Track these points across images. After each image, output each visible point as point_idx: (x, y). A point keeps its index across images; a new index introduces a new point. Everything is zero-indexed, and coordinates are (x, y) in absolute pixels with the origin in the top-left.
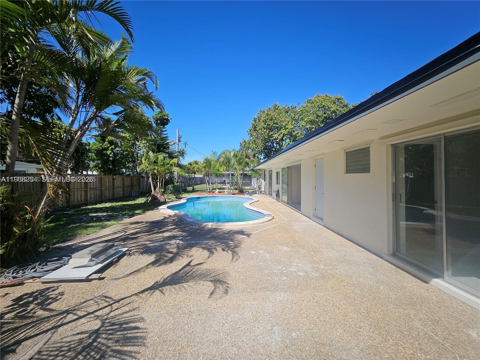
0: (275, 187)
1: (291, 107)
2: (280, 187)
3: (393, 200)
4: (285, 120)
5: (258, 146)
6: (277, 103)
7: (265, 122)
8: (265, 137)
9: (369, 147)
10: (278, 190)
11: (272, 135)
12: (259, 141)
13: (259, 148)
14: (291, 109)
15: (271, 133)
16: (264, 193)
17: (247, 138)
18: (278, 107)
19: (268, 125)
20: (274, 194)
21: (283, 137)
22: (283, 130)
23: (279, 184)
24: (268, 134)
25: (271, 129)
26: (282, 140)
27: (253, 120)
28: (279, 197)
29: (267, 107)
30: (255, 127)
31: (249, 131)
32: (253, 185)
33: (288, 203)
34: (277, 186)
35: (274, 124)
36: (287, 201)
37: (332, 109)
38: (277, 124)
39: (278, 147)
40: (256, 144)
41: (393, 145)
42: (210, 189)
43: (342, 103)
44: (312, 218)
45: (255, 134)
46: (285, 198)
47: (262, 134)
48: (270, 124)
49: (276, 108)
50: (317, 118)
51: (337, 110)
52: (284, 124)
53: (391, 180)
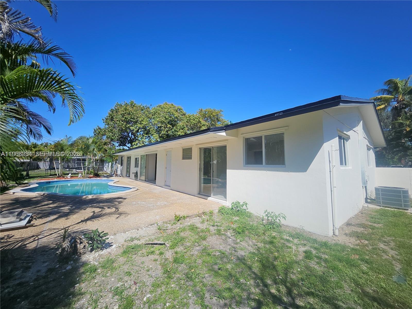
0: (133, 169)
1: (146, 106)
2: (138, 169)
3: (199, 171)
4: (141, 116)
5: (114, 135)
6: (134, 101)
7: (123, 115)
8: (123, 128)
9: (192, 148)
10: (137, 172)
11: (129, 127)
12: (116, 131)
13: (115, 137)
14: (145, 108)
15: (128, 125)
16: (121, 175)
17: (103, 126)
18: (135, 104)
19: (125, 118)
20: (132, 176)
21: (139, 129)
22: (139, 124)
23: (138, 167)
24: (125, 126)
25: (128, 122)
26: (138, 131)
27: (110, 111)
28: (137, 176)
29: (125, 102)
30: (112, 117)
31: (104, 119)
32: (105, 170)
33: (145, 181)
34: (136, 169)
35: (131, 118)
36: (144, 179)
37: (175, 116)
38: (134, 119)
39: (133, 137)
40: (112, 133)
41: (200, 148)
42: (59, 174)
43: (182, 112)
44: (164, 186)
45: (112, 123)
46: (143, 178)
47: (120, 125)
48: (127, 118)
49: (132, 105)
50: (166, 120)
51: (178, 116)
52: (140, 120)
53: (199, 162)
